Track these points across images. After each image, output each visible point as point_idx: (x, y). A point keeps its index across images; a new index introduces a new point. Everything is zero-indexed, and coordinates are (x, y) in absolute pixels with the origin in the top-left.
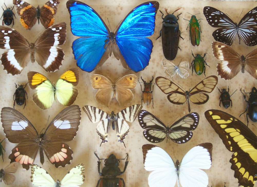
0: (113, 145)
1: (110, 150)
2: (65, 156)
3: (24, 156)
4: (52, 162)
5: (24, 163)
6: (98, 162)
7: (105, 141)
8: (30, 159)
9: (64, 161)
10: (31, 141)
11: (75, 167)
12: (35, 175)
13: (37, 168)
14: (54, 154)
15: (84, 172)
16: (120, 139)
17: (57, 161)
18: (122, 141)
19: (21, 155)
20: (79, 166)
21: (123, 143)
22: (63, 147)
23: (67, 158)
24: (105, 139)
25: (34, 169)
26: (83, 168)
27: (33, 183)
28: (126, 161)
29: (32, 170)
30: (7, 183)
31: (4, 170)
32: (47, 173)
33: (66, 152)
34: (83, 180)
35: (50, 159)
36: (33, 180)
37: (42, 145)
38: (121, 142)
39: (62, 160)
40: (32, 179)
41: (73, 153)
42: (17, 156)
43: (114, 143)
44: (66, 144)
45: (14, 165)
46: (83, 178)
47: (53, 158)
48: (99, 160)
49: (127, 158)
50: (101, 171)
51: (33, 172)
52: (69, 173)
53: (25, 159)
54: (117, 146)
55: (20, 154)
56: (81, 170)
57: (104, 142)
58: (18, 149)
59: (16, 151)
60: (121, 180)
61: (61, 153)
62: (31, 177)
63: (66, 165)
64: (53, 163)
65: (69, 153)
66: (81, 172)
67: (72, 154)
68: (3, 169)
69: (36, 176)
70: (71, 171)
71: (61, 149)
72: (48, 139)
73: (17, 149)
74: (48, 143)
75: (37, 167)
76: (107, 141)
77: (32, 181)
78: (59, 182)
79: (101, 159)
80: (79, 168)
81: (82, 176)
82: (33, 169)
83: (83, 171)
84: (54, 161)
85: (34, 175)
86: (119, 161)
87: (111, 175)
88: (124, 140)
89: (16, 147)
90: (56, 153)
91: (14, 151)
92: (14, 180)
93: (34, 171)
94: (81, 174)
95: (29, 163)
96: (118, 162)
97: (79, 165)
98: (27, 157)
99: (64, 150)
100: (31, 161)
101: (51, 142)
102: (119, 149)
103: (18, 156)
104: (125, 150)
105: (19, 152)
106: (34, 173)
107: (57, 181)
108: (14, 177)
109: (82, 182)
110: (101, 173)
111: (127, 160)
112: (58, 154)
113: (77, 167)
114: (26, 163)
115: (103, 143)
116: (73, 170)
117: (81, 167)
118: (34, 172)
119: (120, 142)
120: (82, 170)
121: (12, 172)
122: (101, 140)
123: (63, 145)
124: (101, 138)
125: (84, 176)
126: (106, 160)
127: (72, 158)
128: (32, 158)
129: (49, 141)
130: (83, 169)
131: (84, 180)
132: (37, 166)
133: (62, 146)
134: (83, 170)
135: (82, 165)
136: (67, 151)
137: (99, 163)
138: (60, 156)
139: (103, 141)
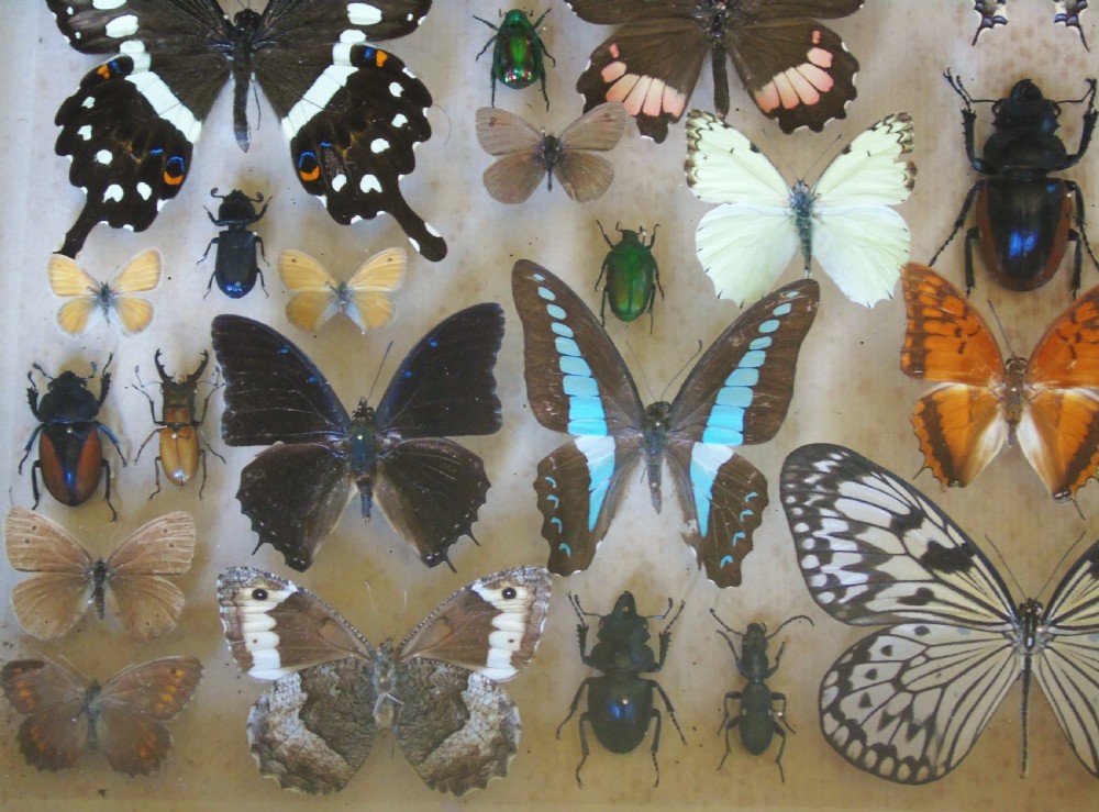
0: (1026, 42)
1: (1012, 64)
2: (825, 82)
3: (646, 80)
4: (768, 110)
5: (645, 111)
6: (964, 112)
7: (995, 22)
8: (671, 93)
9: (820, 102)
10: (675, 16)
11: (874, 129)
12: (705, 158)
13: (711, 129)
14: (776, 72)
15: (910, 151)
16: (1064, 11)
17: (790, 102)
18: (1073, 19)
19: (632, 78)
20: (888, 122)
21: (1079, 26)
22: (815, 41)
23: (832, 89)
24: (996, 14)
25: (697, 131)
26: (907, 131)
27: (696, 190)
28: (1089, 111)
29: (689, 137)
30: (576, 194)
31: (563, 140)
32: (754, 149)
33: (828, 64)
34: (906, 183)
35: (758, 94)
36: (695, 179)
37: (723, 33)
38: (1068, 25)
39: (811, 98)
40: (693, 172)
41: (856, 68)
42: (616, 81)
43: (1030, 33)
44: (829, 31)
45: (606, 116)
46: (907, 173)
47: (769, 89)
48: (968, 103)
49: (1092, 99)
50: (978, 153)
51: (693, 142)
52: (847, 150)
53: (650, 93)
54: (1046, 45)
55: (627, 73)
56: (898, 141)
57: (991, 27)
58: (619, 49)
59: (610, 60)
60: (1071, 189)
61: (804, 68)
62: (688, 165)
63: (825, 124)
64: (771, 114)
65: (843, 68)
66: (899, 149)
67: (855, 76)
68: (556, 136)
69: (710, 160)
70: (855, 145)
71: (807, 50)
72: (750, 9)
73: (614, 50)
74: (749, 27)
75: (712, 125)
76: (1004, 22)
77: (691, 183)
78: (806, 190)
79: (974, 101)
80: (888, 132)
81: (903, 165)
82: (693, 132)
83: (907, 147)
84: (775, 104)
85: (698, 158)
86: (1060, 111)
87: (1023, 167)
88: (1081, 14)
89: (609, 42)
90: (784, 69)
91: (601, 59)
92: (609, 179)
93: (697, 140)
94: (899, 160)
95: (667, 110)
96: (1056, 113)
97: (888, 118)
98: (658, 85)
99: (819, 56)
100: (673, 101)
101: (761, 21)
102: (1055, 60)
103: (620, 77)
104: (1083, 65)
105: (624, 62)
106: (697, 149)
107: (797, 186)
108: (607, 165)
109: (906, 194)
110: (979, 160)
111: (1091, 105)
112: (791, 72)
113: (882, 129)
114: (652, 110)
115: (986, 30)
116: (864, 142)
117: (898, 126)
118: (700, 145)
119: (1063, 23)
120: (902, 139)
121: (594, 145)
122: (979, 15)
123: (816, 35)
124: (977, 8)
125: (912, 168)
126: (998, 103)
127: (852, 93)
128: (680, 92)
129: (751, 17)
130: (906, 136)
131: (911, 186)
132: (710, 119)
133: (811, 36)
134: (906, 142)
135: (903, 121)
136: (834, 61)
137: (969, 118)
138: (804, 81)
139: (989, 21)
